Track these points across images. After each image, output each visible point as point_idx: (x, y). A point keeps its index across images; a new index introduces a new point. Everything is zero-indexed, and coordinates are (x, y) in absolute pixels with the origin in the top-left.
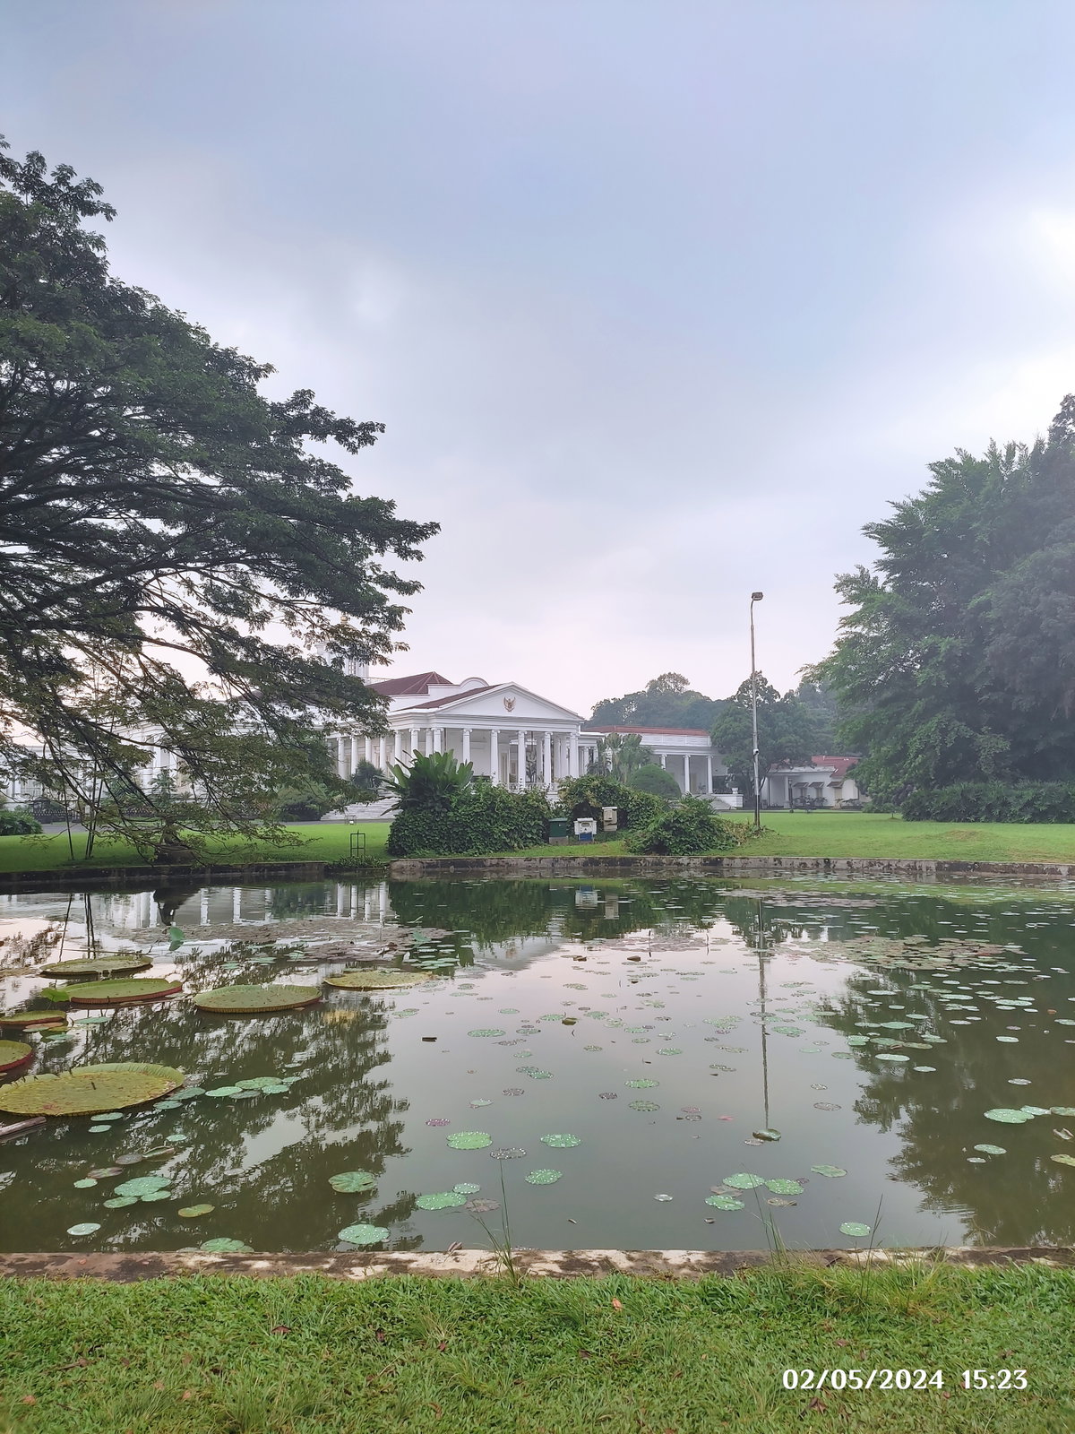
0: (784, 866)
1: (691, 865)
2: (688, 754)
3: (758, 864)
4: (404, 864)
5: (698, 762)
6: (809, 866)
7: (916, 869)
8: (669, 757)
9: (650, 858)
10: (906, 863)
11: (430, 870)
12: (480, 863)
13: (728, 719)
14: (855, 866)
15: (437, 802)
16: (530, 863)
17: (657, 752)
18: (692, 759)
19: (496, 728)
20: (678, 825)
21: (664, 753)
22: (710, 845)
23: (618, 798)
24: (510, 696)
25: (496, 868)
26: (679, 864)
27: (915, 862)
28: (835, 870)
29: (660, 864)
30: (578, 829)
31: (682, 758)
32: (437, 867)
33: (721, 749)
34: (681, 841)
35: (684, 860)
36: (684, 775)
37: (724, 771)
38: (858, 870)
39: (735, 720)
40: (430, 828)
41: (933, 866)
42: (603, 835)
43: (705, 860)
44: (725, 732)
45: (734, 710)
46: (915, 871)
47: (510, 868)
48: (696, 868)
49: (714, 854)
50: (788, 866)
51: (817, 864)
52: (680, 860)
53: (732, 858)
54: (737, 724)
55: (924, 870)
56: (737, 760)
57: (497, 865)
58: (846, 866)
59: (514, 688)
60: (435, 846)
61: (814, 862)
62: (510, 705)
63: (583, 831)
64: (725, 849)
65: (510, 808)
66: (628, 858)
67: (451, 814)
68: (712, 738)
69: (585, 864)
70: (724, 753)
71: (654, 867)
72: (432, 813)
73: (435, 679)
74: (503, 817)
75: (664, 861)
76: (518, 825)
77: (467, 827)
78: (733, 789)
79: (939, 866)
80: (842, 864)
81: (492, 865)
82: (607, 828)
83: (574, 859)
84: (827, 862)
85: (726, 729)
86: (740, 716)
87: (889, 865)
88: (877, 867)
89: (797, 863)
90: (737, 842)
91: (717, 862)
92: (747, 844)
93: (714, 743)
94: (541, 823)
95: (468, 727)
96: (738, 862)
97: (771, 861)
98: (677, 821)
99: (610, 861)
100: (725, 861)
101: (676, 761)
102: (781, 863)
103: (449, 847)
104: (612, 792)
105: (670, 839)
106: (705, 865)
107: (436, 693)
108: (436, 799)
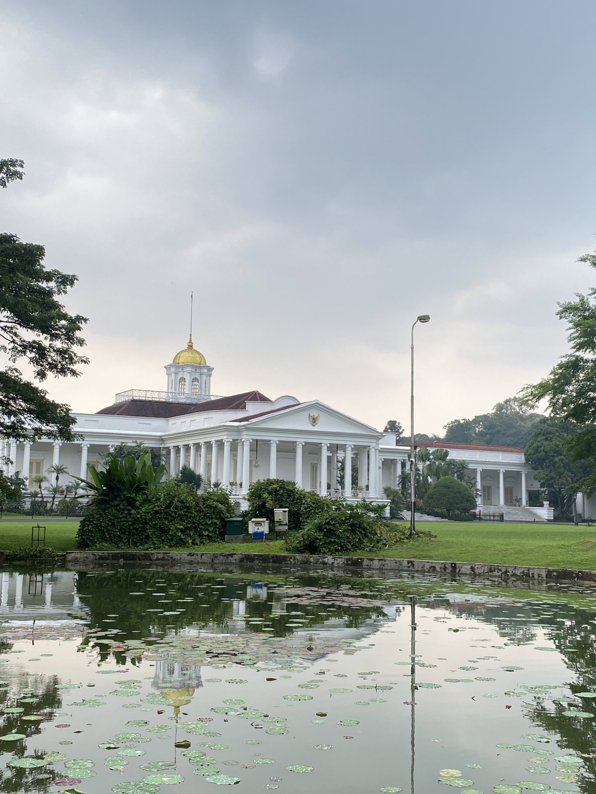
0: (416, 568)
1: (335, 565)
2: (502, 470)
3: (393, 566)
4: (78, 556)
5: (512, 477)
6: (438, 569)
7: (529, 576)
8: (484, 472)
9: (299, 557)
10: (522, 570)
11: (102, 561)
12: (147, 557)
13: (540, 438)
14: (477, 571)
15: (123, 500)
16: (192, 558)
17: (471, 466)
18: (507, 474)
19: (301, 440)
20: (328, 527)
21: (479, 468)
22: (357, 546)
23: (293, 501)
24: (314, 413)
25: (161, 562)
26: (324, 563)
27: (529, 569)
28: (460, 574)
29: (307, 562)
30: (252, 528)
31: (497, 473)
32: (108, 559)
33: (534, 466)
34: (331, 541)
35: (329, 559)
36: (499, 488)
37: (536, 486)
38: (480, 575)
39: (547, 439)
40: (113, 523)
41: (544, 574)
42: (273, 534)
43: (348, 560)
44: (537, 450)
45: (546, 430)
46: (528, 578)
47: (174, 562)
48: (339, 567)
49: (356, 555)
50: (420, 569)
51: (445, 568)
52: (325, 560)
53: (372, 560)
54: (548, 442)
55: (536, 577)
56: (547, 475)
57: (163, 559)
58: (469, 571)
59: (317, 406)
60: (115, 541)
61: (442, 566)
62: (314, 421)
63: (256, 530)
64: (370, 551)
65: (188, 508)
66: (280, 556)
67: (133, 511)
68: (525, 455)
69: (241, 560)
70: (537, 469)
71: (303, 565)
72: (118, 511)
73: (256, 397)
74: (180, 515)
75: (312, 560)
76: (194, 523)
77: (147, 523)
78: (544, 503)
79: (549, 574)
80: (466, 569)
81: (158, 559)
82: (278, 528)
83: (232, 555)
84: (454, 566)
85: (538, 447)
86: (551, 436)
87: (507, 572)
88: (496, 573)
89: (427, 566)
90: (386, 545)
91: (357, 563)
92: (394, 547)
93: (527, 460)
94: (218, 522)
95: (275, 439)
96: (376, 564)
97: (405, 563)
98: (329, 523)
99: (264, 559)
100: (365, 562)
101: (490, 475)
102: (413, 565)
103: (129, 542)
104: (289, 495)
105: (320, 540)
106: (347, 565)
107: (252, 408)
108: (123, 498)
